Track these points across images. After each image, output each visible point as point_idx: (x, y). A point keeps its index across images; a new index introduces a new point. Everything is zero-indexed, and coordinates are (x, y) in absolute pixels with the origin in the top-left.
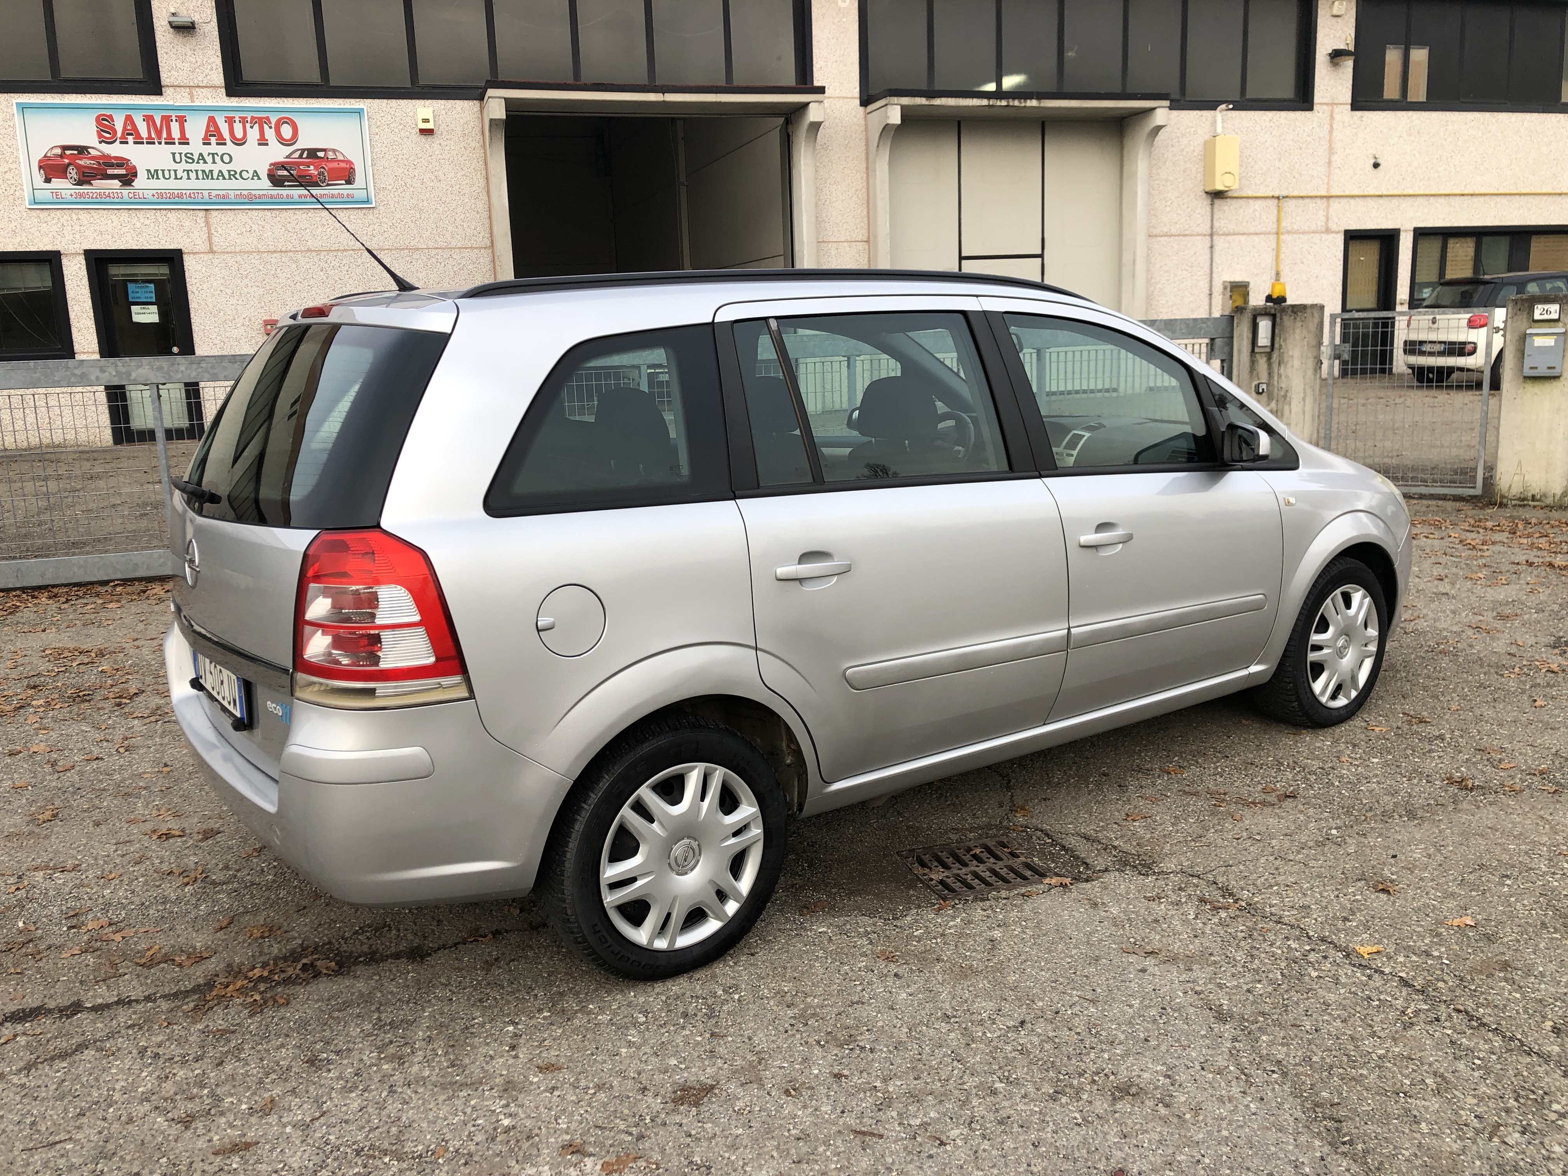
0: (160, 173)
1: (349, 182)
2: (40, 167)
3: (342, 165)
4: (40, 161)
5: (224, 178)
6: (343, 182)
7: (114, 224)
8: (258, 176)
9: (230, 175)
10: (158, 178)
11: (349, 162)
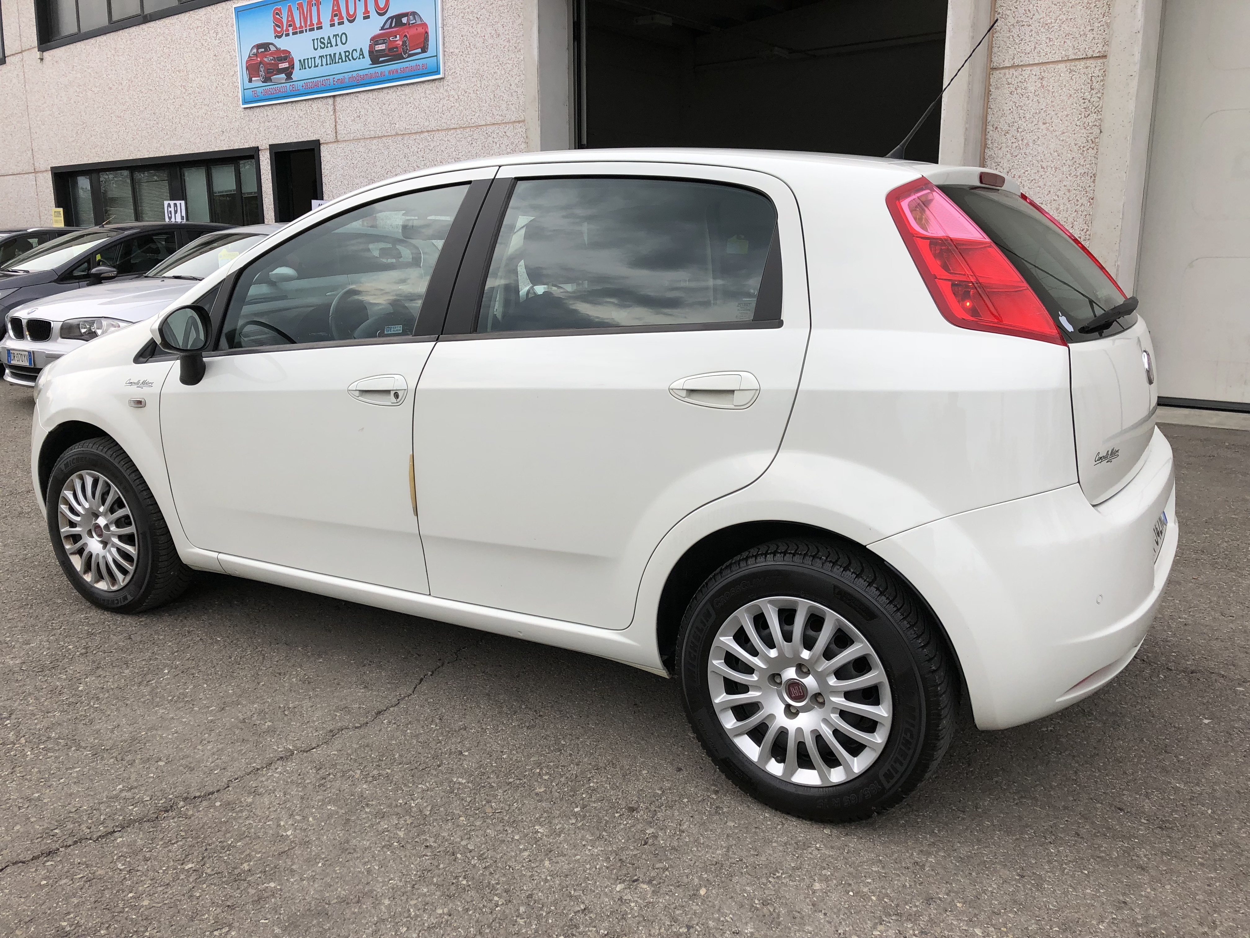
0: (306, 61)
1: (424, 50)
2: (247, 68)
3: (420, 30)
4: (247, 62)
5: (342, 62)
6: (419, 50)
7: (285, 118)
8: (363, 54)
9: (346, 56)
10: (305, 68)
11: (425, 25)
